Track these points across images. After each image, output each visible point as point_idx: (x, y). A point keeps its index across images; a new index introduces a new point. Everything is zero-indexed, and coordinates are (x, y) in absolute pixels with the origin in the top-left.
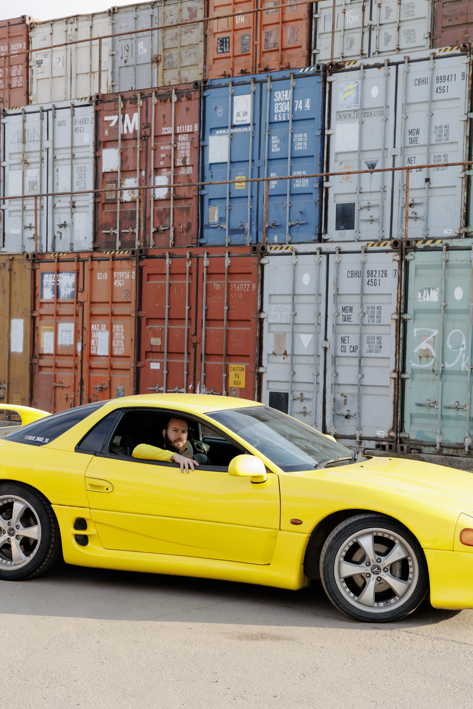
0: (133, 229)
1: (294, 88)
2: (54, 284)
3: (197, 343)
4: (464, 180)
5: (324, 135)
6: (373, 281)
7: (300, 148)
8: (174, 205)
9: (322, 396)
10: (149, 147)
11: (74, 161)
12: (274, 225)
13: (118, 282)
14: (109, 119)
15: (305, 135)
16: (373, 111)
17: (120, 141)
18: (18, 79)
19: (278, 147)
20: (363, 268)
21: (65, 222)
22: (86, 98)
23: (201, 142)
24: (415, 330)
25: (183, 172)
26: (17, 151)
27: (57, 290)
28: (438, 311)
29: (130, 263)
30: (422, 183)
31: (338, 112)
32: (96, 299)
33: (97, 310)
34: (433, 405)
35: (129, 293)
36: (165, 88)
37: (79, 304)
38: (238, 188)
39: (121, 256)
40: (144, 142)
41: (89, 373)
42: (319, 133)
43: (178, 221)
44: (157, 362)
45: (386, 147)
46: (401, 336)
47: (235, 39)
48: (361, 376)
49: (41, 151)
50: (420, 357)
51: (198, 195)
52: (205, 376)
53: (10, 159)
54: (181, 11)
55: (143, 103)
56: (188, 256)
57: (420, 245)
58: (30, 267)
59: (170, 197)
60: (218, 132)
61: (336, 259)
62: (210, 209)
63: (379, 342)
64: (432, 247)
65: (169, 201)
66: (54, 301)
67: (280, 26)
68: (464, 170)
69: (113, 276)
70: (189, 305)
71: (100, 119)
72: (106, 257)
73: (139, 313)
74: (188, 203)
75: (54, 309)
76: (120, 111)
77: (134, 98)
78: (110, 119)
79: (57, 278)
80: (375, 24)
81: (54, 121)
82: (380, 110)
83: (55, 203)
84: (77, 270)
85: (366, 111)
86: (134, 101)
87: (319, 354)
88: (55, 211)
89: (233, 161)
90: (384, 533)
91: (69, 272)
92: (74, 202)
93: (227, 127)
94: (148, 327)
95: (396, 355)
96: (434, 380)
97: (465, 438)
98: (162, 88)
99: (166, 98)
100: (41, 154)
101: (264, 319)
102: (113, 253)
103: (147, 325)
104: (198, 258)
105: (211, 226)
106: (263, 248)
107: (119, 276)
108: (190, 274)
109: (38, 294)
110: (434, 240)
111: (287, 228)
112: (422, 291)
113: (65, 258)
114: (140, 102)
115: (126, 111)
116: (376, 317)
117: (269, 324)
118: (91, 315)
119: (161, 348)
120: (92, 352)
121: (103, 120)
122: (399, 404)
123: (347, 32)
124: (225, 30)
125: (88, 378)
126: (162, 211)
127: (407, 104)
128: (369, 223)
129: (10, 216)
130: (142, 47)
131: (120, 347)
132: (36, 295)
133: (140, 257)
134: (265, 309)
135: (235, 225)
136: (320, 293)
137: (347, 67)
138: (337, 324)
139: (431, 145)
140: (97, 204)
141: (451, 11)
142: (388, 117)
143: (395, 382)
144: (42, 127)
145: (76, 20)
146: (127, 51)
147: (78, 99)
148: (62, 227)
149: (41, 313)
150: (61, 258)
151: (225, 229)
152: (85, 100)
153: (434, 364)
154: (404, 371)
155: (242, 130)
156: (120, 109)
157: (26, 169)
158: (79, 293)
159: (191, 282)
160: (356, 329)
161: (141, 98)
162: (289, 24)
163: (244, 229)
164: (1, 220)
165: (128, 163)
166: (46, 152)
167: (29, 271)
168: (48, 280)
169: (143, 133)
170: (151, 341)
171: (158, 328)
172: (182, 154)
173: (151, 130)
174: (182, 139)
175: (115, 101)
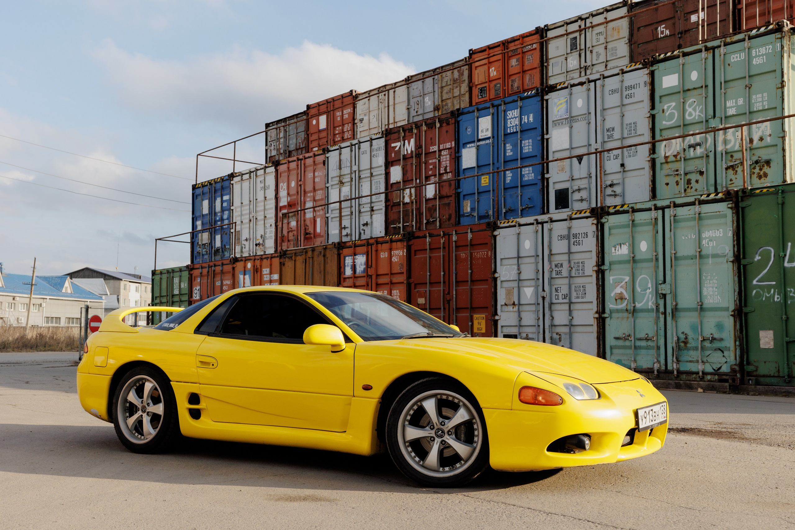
0: (412, 222)
1: (521, 107)
2: (352, 263)
3: (450, 300)
4: (650, 162)
5: (544, 139)
6: (577, 241)
7: (527, 151)
8: (439, 202)
9: (542, 335)
10: (422, 162)
11: (372, 178)
12: (510, 210)
13: (394, 259)
14: (394, 146)
15: (530, 141)
16: (579, 118)
17: (402, 160)
18: (348, 133)
19: (511, 152)
20: (569, 232)
21: (367, 222)
22: (380, 133)
23: (457, 154)
24: (611, 278)
25: (445, 177)
26: (336, 176)
27: (354, 268)
28: (627, 262)
29: (402, 243)
30: (618, 168)
31: (553, 121)
32: (380, 272)
33: (381, 280)
34: (628, 338)
35: (402, 266)
36: (431, 119)
37: (369, 277)
38: (483, 185)
39: (397, 238)
40: (418, 159)
42: (539, 138)
43: (442, 214)
45: (590, 144)
46: (600, 283)
47: (491, 87)
48: (571, 318)
49: (351, 173)
50: (616, 300)
51: (456, 193)
53: (332, 181)
54: (453, 73)
55: (417, 131)
56: (442, 235)
57: (612, 210)
58: (337, 253)
59: (436, 197)
60: (468, 146)
61: (549, 227)
62: (464, 203)
63: (584, 290)
64: (621, 211)
65: (436, 200)
66: (352, 276)
67: (521, 74)
68: (650, 155)
69: (391, 254)
70: (443, 272)
71: (389, 146)
72: (388, 240)
73: (409, 281)
74: (449, 200)
75: (352, 282)
76: (401, 139)
79: (354, 259)
80: (588, 65)
81: (359, 151)
82: (585, 116)
83: (360, 208)
84: (367, 252)
85: (574, 118)
86: (411, 130)
87: (539, 303)
88: (360, 215)
89: (479, 165)
90: (448, 395)
91: (362, 254)
92: (373, 207)
93: (474, 142)
95: (597, 299)
96: (628, 318)
97: (654, 363)
98: (429, 119)
99: (432, 126)
100: (351, 175)
101: (497, 277)
102: (391, 237)
103: (415, 289)
104: (449, 235)
105: (465, 215)
106: (495, 223)
107: (395, 254)
108: (444, 248)
110: (622, 206)
111: (520, 211)
112: (615, 247)
113: (359, 244)
114: (415, 131)
115: (406, 138)
116: (581, 270)
117: (502, 281)
118: (377, 284)
121: (391, 147)
122: (601, 338)
123: (569, 73)
124: (483, 82)
126: (431, 207)
127: (604, 110)
128: (580, 202)
129: (332, 221)
130: (427, 100)
132: (341, 272)
133: (409, 238)
134: (498, 270)
135: (482, 213)
136: (538, 254)
137: (558, 87)
138: (552, 278)
139: (624, 138)
140: (387, 206)
141: (644, 49)
142: (590, 121)
143: (597, 323)
144: (351, 157)
145: (384, 88)
146: (418, 104)
147: (375, 134)
148: (365, 226)
150: (357, 244)
151: (475, 216)
153: (627, 305)
154: (604, 312)
155: (485, 142)
156: (401, 137)
157: (341, 187)
158: (368, 269)
159: (444, 254)
160: (566, 281)
161: (415, 128)
162: (528, 72)
163: (488, 215)
164: (326, 225)
165: (408, 175)
166: (354, 174)
167: (336, 256)
168: (349, 261)
169: (417, 152)
170: (418, 301)
171: (422, 291)
172: (444, 164)
173: (422, 150)
174: (443, 154)
175: (398, 132)
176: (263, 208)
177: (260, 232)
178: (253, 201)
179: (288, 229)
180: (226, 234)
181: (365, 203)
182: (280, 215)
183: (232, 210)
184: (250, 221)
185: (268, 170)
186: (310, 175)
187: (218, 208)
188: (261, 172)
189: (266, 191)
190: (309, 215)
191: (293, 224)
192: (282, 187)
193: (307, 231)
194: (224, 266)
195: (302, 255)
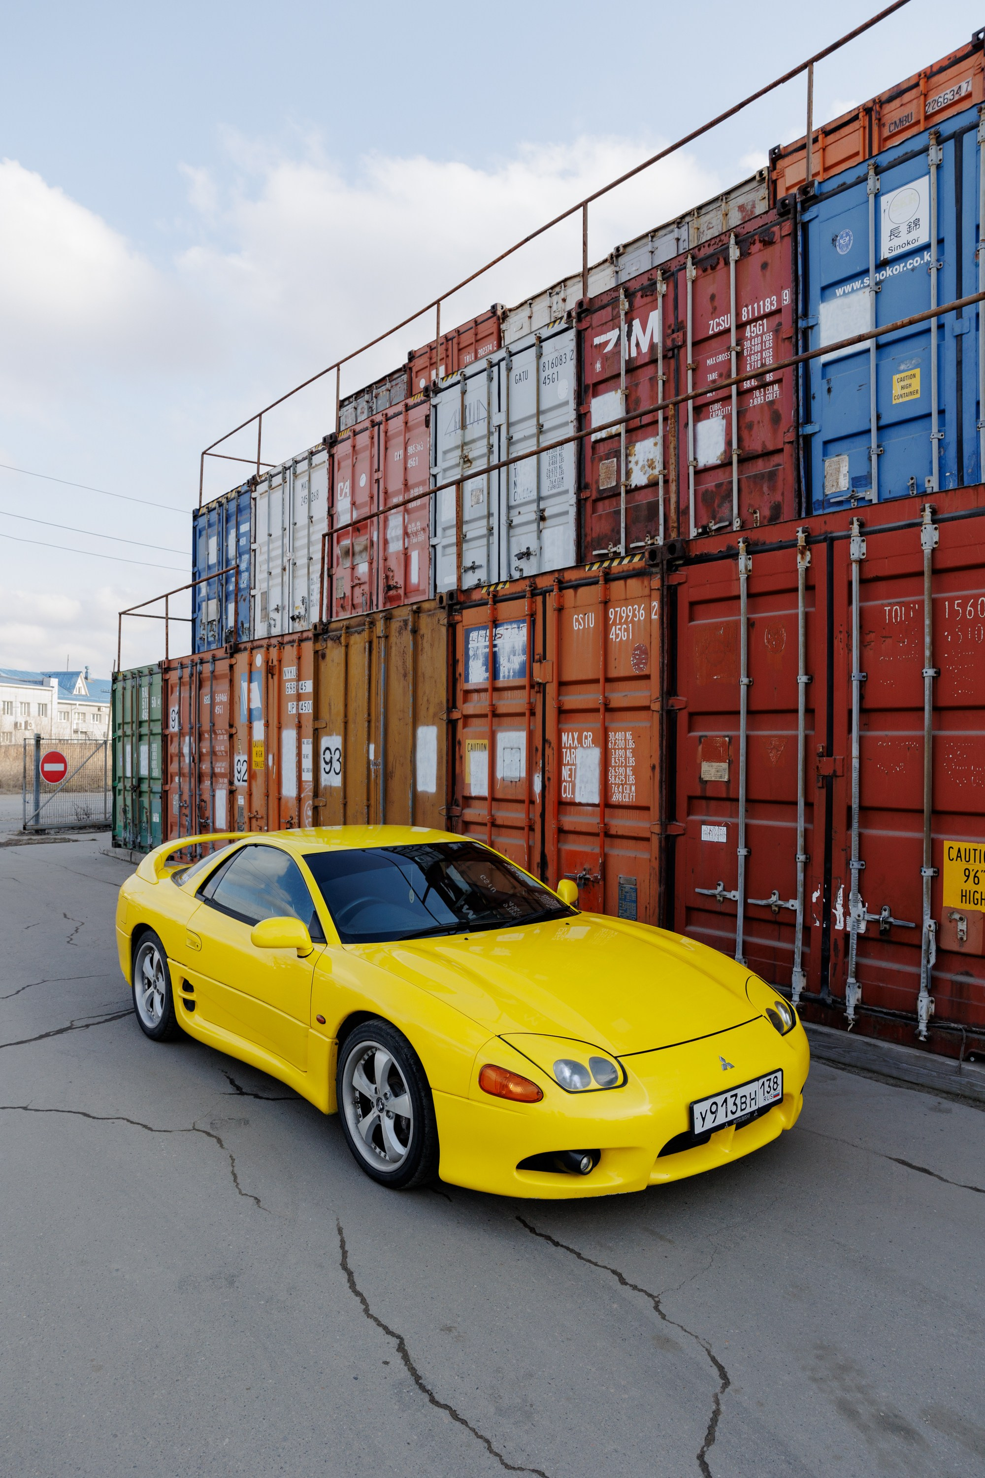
0: (652, 538)
2: (487, 650)
3: (835, 775)
8: (740, 472)
10: (683, 368)
11: (542, 437)
13: (618, 632)
14: (602, 341)
17: (623, 374)
21: (528, 548)
22: (561, 318)
23: (800, 322)
25: (758, 399)
26: (453, 445)
27: (493, 662)
29: (646, 583)
32: (571, 674)
33: (574, 699)
35: (646, 654)
36: (713, 242)
37: (536, 688)
38: (901, 400)
39: (625, 569)
40: (673, 362)
41: (558, 841)
44: (718, 824)
49: (490, 433)
51: (798, 436)
52: (860, 870)
53: (444, 460)
54: (727, 215)
55: (667, 287)
56: (801, 542)
58: (445, 621)
59: (731, 457)
60: (839, 291)
62: (827, 464)
65: (728, 468)
66: (487, 685)
69: (606, 618)
70: (806, 674)
71: (586, 346)
72: (591, 578)
73: (670, 702)
74: (772, 463)
75: (487, 703)
76: (623, 317)
77: (649, 285)
78: (605, 340)
79: (492, 638)
81: (508, 376)
83: (511, 519)
84: (532, 617)
86: (650, 289)
88: (512, 532)
89: (882, 341)
91: (515, 622)
92: (543, 510)
93: (866, 272)
94: (692, 734)
98: (706, 244)
99: (716, 261)
100: (489, 439)
102: (606, 565)
103: (690, 730)
104: (832, 541)
105: (832, 501)
107: (621, 617)
108: (809, 588)
109: (460, 675)
113: (509, 592)
114: (661, 287)
115: (635, 313)
118: (562, 712)
119: (728, 788)
120: (564, 796)
121: (592, 345)
125: (555, 853)
126: (714, 490)
129: (444, 555)
131: (626, 783)
132: (457, 676)
133: (670, 563)
135: (898, 488)
140: (583, 502)
144: (490, 393)
145: (563, 286)
147: (549, 325)
148: (522, 558)
149: (465, 713)
150: (500, 594)
151: (871, 501)
152: (560, 323)
155: (906, 265)
156: (622, 313)
158: (535, 665)
159: (812, 609)
161: (663, 279)
164: (430, 564)
165: (641, 412)
166: (496, 434)
167: (444, 630)
168: (478, 642)
169: (669, 343)
170: (703, 769)
171: (718, 737)
172: (754, 362)
173: (685, 334)
174: (754, 332)
175: (613, 302)
176: (306, 541)
177: (301, 591)
178: (290, 528)
179: (352, 581)
180: (244, 600)
181: (523, 501)
182: (337, 551)
183: (254, 550)
184: (284, 569)
185: (316, 459)
186: (396, 455)
187: (232, 552)
188: (303, 467)
189: (312, 503)
190: (395, 547)
191: (363, 568)
192: (342, 490)
193: (392, 583)
194: (216, 662)
195: (363, 630)
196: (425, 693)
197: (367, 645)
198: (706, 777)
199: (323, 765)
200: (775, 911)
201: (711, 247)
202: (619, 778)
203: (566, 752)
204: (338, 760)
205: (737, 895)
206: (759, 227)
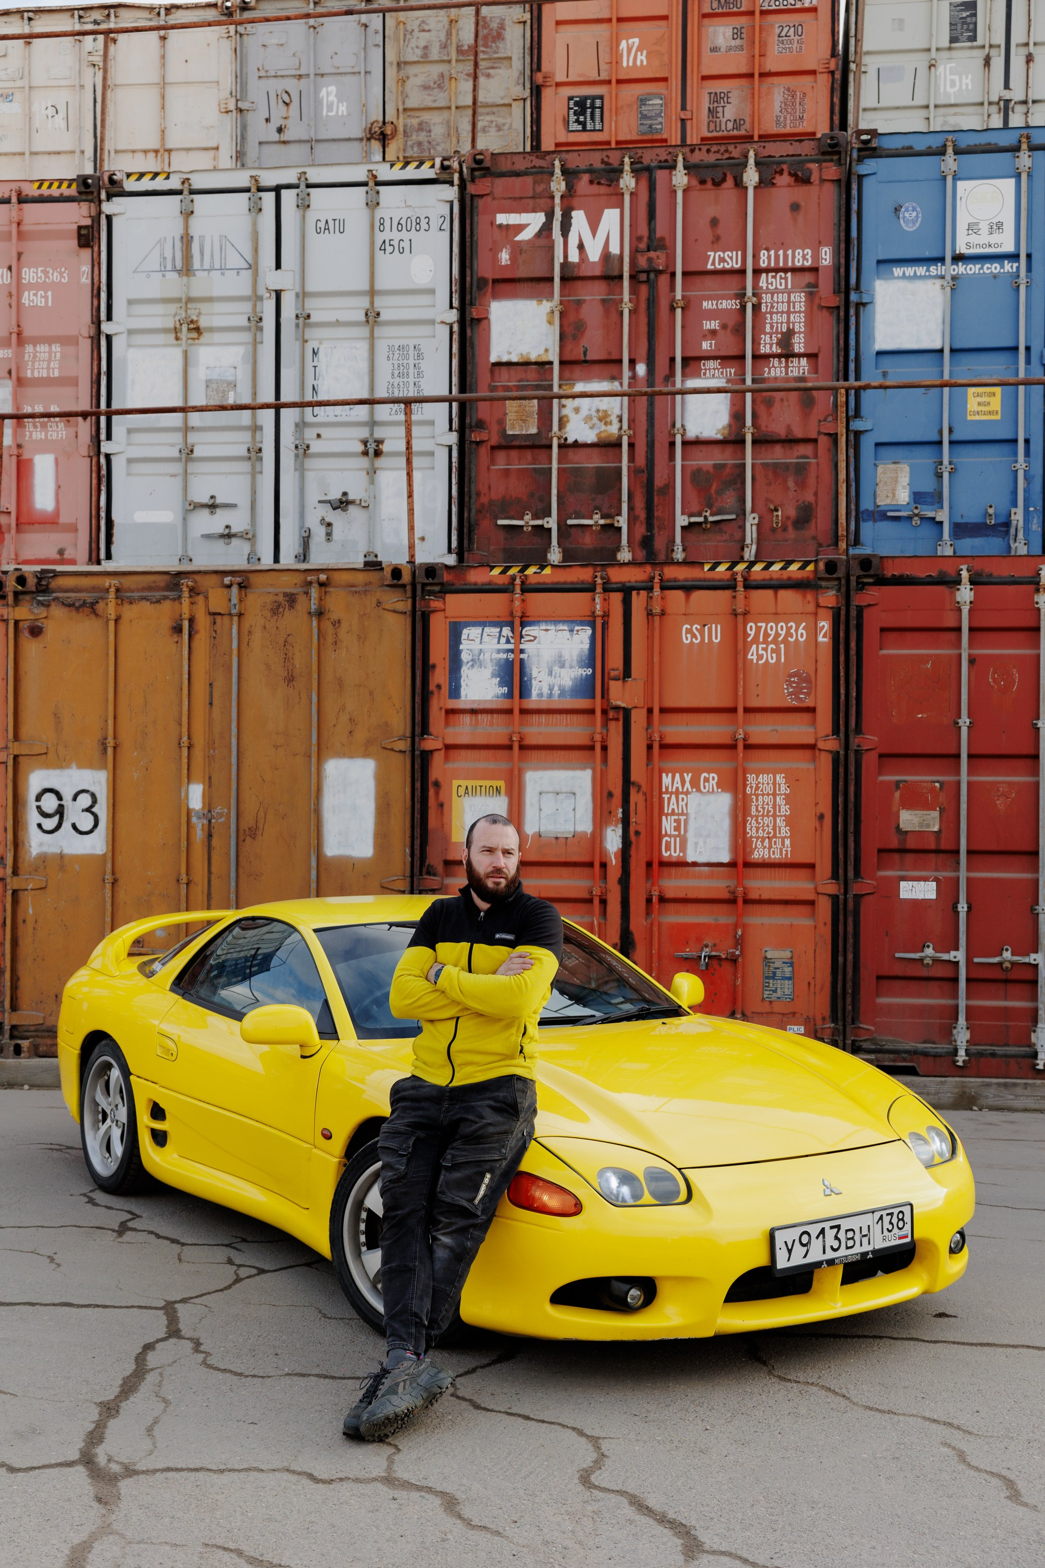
0: (609, 516)
2: (505, 656)
8: (755, 456)
10: (664, 304)
11: (378, 331)
14: (511, 222)
17: (557, 280)
21: (345, 494)
22: (424, 162)
23: (851, 292)
25: (778, 370)
26: (158, 295)
27: (516, 673)
29: (809, 597)
33: (687, 731)
35: (808, 681)
36: (715, 150)
37: (613, 715)
38: (977, 418)
39: (775, 576)
40: (644, 289)
41: (651, 911)
43: (768, 500)
44: (925, 879)
47: (621, 103)
49: (257, 298)
53: (133, 314)
55: (637, 183)
59: (742, 434)
60: (898, 271)
62: (880, 469)
65: (737, 446)
66: (506, 704)
67: (750, 82)
69: (746, 635)
71: (480, 219)
72: (713, 580)
74: (796, 454)
76: (557, 200)
77: (604, 170)
78: (517, 222)
79: (518, 640)
80: (1017, 98)
81: (299, 216)
83: (307, 442)
84: (603, 617)
86: (608, 176)
88: (310, 463)
89: (958, 345)
91: (562, 622)
92: (379, 442)
93: (942, 260)
94: (882, 778)
98: (704, 148)
99: (720, 176)
100: (255, 306)
103: (880, 773)
105: (889, 514)
107: (766, 635)
109: (439, 687)
113: (548, 580)
114: (628, 182)
115: (576, 201)
118: (662, 747)
119: (940, 839)
120: (665, 854)
121: (492, 223)
124: (591, 79)
126: (711, 470)
129: (130, 474)
130: (332, 98)
131: (775, 836)
132: (432, 687)
133: (859, 579)
135: (970, 512)
140: (473, 446)
144: (254, 233)
145: (111, 15)
146: (287, 104)
147: (392, 166)
149: (449, 741)
150: (535, 581)
151: (941, 523)
152: (418, 167)
155: (982, 268)
156: (555, 194)
157: (191, 345)
158: (612, 683)
161: (632, 171)
162: (775, 80)
163: (1007, 524)
164: (94, 482)
165: (585, 342)
166: (271, 302)
167: (400, 619)
168: (482, 643)
169: (641, 262)
170: (901, 819)
171: (926, 782)
172: (777, 323)
173: (672, 258)
174: (772, 284)
175: (537, 173)
181: (334, 423)
186: (1, 275)
195: (166, 598)
196: (343, 708)
197: (186, 624)
198: (904, 826)
199: (33, 817)
200: (1007, 968)
201: (711, 154)
202: (764, 831)
203: (669, 799)
204: (88, 810)
205: (959, 956)
206: (788, 156)
